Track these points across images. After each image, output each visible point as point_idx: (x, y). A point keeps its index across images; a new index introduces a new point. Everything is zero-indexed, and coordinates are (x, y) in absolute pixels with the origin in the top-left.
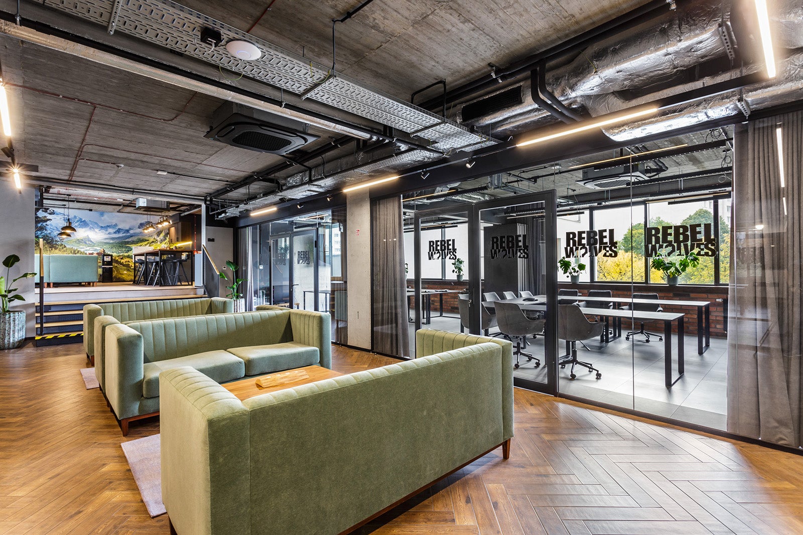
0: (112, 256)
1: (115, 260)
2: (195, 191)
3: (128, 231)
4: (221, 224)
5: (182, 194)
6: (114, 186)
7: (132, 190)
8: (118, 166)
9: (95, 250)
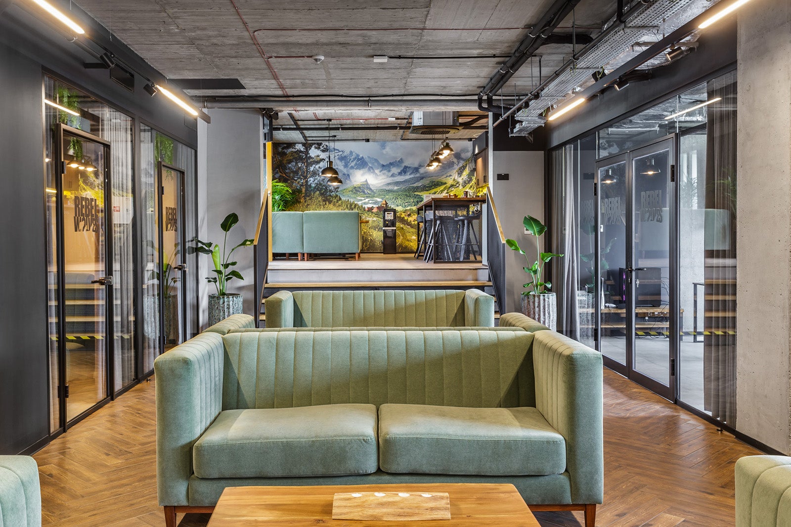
0: (395, 211)
1: (400, 217)
2: (458, 86)
3: (416, 170)
4: (520, 144)
5: (442, 95)
6: (342, 96)
7: (368, 99)
8: (316, 60)
9: (375, 203)
